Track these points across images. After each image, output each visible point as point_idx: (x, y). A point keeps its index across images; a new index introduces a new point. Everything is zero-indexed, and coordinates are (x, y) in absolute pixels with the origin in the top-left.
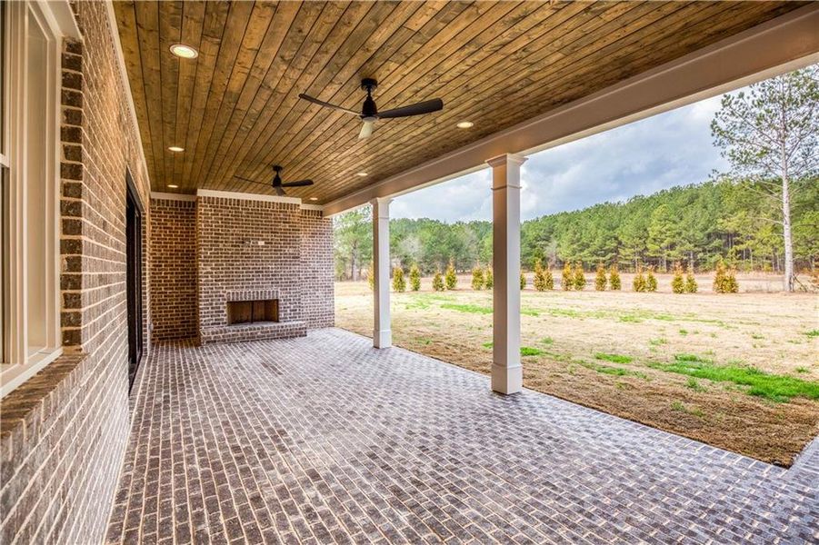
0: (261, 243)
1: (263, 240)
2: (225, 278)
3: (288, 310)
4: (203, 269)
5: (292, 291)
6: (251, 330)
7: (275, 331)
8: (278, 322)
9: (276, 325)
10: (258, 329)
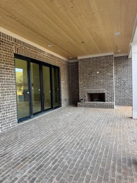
0: (98, 72)
1: (98, 71)
2: (86, 86)
3: (109, 97)
4: (80, 82)
5: (110, 90)
6: (92, 103)
7: (101, 105)
8: (105, 102)
9: (104, 103)
10: (95, 103)
